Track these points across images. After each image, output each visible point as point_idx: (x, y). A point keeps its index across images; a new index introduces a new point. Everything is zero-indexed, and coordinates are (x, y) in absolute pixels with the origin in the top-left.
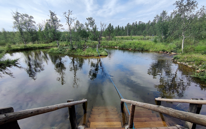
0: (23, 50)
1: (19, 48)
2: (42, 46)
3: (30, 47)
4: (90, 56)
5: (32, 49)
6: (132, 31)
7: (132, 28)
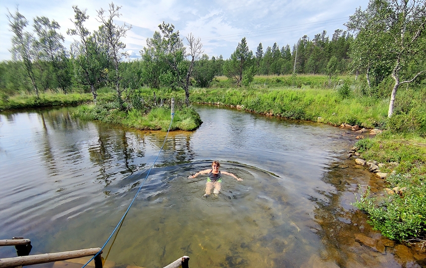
0: (32, 107)
1: (23, 102)
2: (71, 100)
3: (46, 100)
4: (153, 130)
5: (52, 106)
6: (309, 61)
7: (311, 50)
